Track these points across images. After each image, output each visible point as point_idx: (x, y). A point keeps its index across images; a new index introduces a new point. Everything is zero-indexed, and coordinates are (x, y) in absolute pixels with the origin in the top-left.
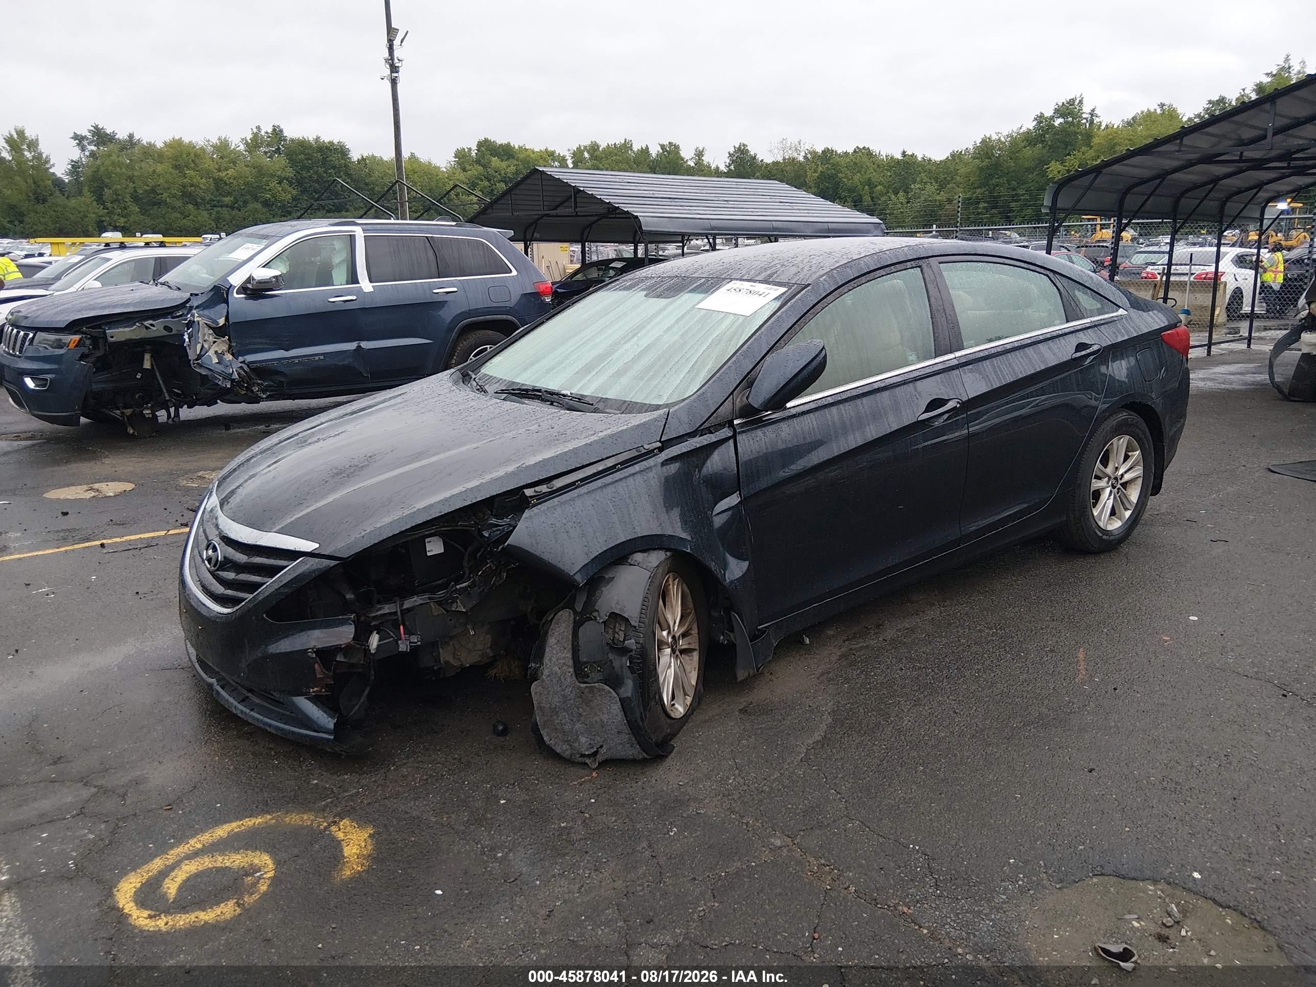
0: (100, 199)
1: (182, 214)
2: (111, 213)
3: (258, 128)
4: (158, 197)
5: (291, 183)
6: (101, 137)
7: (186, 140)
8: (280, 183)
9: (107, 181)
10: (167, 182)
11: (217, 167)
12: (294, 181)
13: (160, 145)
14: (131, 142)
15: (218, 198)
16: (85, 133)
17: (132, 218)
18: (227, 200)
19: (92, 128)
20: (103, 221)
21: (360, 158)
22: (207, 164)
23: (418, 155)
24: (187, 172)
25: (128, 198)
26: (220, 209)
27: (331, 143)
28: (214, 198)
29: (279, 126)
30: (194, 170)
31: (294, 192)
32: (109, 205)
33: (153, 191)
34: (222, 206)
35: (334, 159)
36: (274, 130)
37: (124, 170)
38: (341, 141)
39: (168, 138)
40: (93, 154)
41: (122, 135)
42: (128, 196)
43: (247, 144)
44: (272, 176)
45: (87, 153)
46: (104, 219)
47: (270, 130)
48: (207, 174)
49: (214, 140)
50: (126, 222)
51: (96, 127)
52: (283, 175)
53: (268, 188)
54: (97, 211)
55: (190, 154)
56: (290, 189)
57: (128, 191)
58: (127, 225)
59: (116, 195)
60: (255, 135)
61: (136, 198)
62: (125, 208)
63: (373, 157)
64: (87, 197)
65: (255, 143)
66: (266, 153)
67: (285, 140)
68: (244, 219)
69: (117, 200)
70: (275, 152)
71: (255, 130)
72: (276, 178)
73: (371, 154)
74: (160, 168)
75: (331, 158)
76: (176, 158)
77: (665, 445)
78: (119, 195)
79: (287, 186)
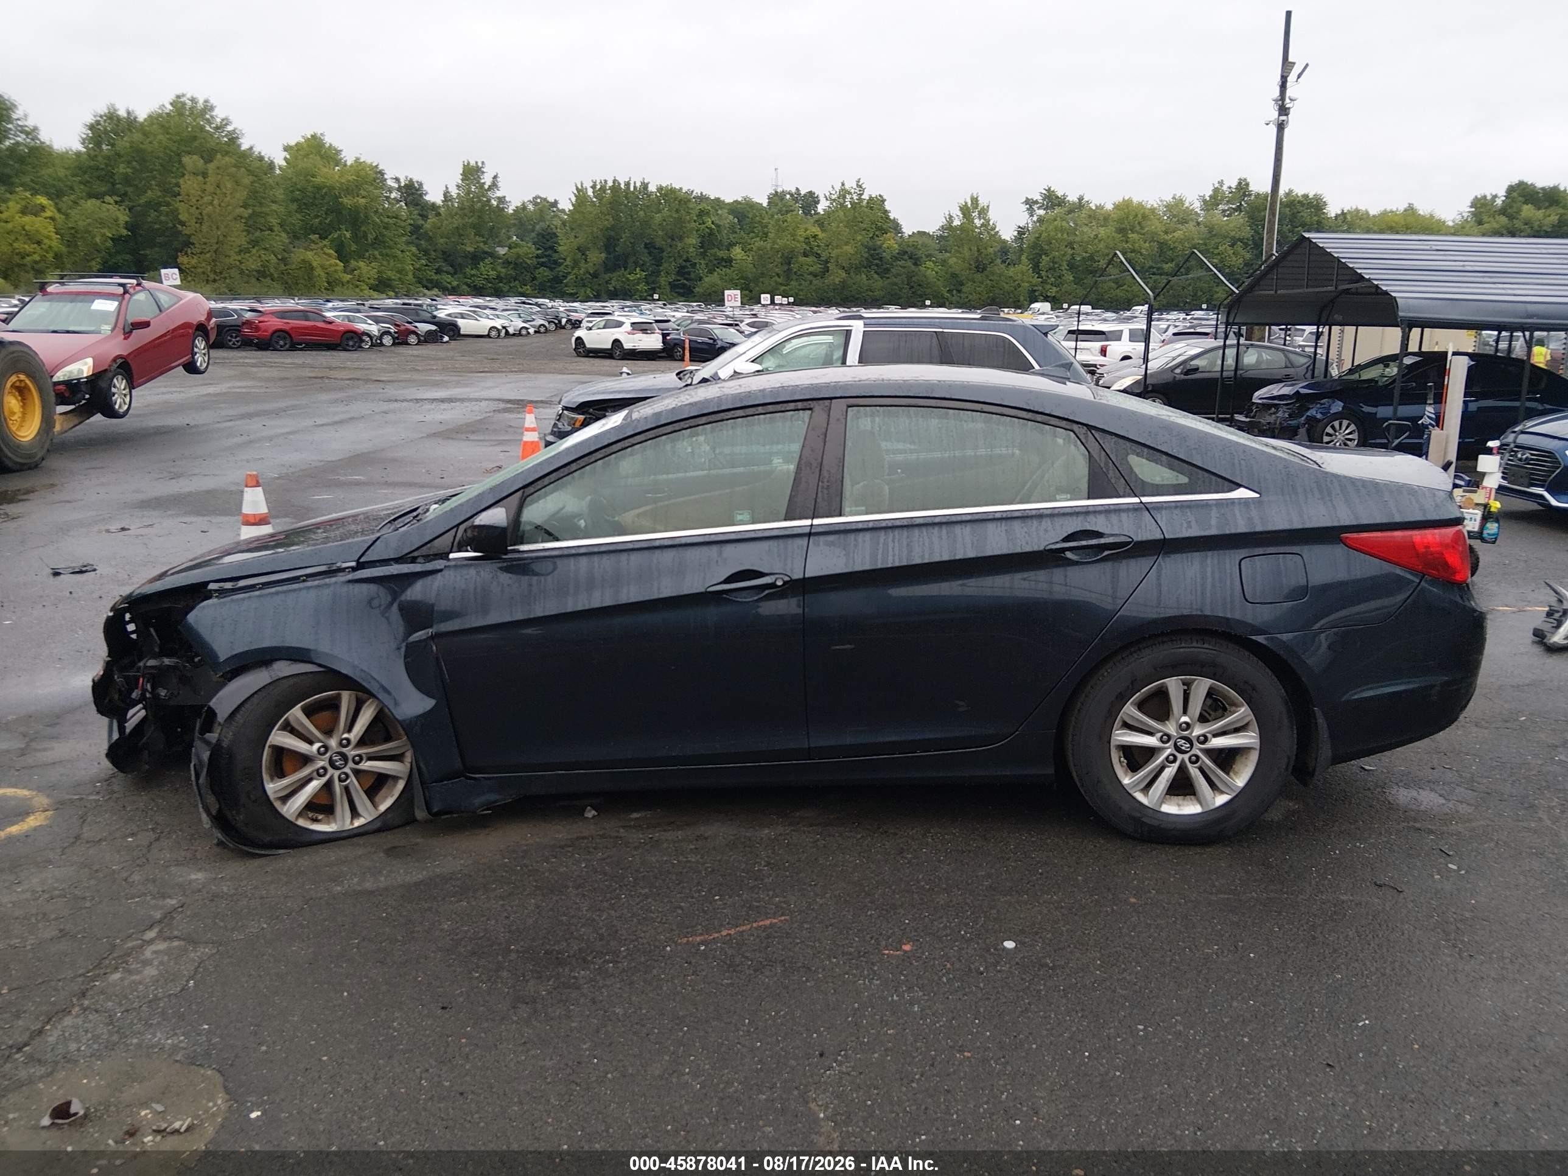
0: (1036, 268)
1: (1117, 283)
2: (1044, 282)
3: (1221, 183)
4: (1095, 265)
5: (1246, 245)
6: (1052, 200)
7: (1136, 199)
8: (1232, 246)
9: (1046, 247)
10: (1107, 247)
11: (1164, 229)
12: (1250, 243)
13: (1109, 206)
14: (1080, 204)
15: (1159, 265)
16: (1037, 197)
17: (1065, 287)
18: (1167, 267)
19: (1045, 192)
20: (1035, 291)
21: (1339, 212)
22: (1154, 226)
23: (1417, 206)
24: (1130, 236)
25: (1065, 266)
26: (1158, 277)
27: (1306, 196)
28: (1154, 265)
29: (1245, 179)
30: (1138, 233)
31: (1248, 256)
32: (1043, 273)
33: (1091, 258)
34: (1161, 274)
35: (1305, 215)
36: (1240, 183)
37: (1065, 236)
38: (1319, 193)
39: (1119, 199)
40: (1041, 220)
41: (1072, 198)
42: (1065, 264)
43: (1205, 201)
44: (1225, 237)
45: (1035, 218)
46: (1036, 288)
47: (1234, 184)
48: (1152, 238)
49: (1168, 198)
50: (1057, 292)
51: (1049, 190)
52: (1237, 236)
53: (1216, 251)
54: (1031, 280)
55: (1137, 215)
56: (1243, 252)
57: (1065, 258)
58: (1058, 295)
59: (1053, 262)
60: (1216, 190)
61: (1072, 266)
62: (1059, 277)
63: (1357, 211)
64: (1025, 265)
65: (1212, 202)
66: (1224, 211)
67: (1250, 195)
68: (1184, 288)
69: (1053, 269)
70: (1235, 210)
71: (1217, 185)
72: (1228, 240)
73: (1354, 207)
74: (1102, 231)
75: (1302, 214)
76: (1120, 221)
77: (360, 566)
78: (1056, 263)
79: (1240, 250)
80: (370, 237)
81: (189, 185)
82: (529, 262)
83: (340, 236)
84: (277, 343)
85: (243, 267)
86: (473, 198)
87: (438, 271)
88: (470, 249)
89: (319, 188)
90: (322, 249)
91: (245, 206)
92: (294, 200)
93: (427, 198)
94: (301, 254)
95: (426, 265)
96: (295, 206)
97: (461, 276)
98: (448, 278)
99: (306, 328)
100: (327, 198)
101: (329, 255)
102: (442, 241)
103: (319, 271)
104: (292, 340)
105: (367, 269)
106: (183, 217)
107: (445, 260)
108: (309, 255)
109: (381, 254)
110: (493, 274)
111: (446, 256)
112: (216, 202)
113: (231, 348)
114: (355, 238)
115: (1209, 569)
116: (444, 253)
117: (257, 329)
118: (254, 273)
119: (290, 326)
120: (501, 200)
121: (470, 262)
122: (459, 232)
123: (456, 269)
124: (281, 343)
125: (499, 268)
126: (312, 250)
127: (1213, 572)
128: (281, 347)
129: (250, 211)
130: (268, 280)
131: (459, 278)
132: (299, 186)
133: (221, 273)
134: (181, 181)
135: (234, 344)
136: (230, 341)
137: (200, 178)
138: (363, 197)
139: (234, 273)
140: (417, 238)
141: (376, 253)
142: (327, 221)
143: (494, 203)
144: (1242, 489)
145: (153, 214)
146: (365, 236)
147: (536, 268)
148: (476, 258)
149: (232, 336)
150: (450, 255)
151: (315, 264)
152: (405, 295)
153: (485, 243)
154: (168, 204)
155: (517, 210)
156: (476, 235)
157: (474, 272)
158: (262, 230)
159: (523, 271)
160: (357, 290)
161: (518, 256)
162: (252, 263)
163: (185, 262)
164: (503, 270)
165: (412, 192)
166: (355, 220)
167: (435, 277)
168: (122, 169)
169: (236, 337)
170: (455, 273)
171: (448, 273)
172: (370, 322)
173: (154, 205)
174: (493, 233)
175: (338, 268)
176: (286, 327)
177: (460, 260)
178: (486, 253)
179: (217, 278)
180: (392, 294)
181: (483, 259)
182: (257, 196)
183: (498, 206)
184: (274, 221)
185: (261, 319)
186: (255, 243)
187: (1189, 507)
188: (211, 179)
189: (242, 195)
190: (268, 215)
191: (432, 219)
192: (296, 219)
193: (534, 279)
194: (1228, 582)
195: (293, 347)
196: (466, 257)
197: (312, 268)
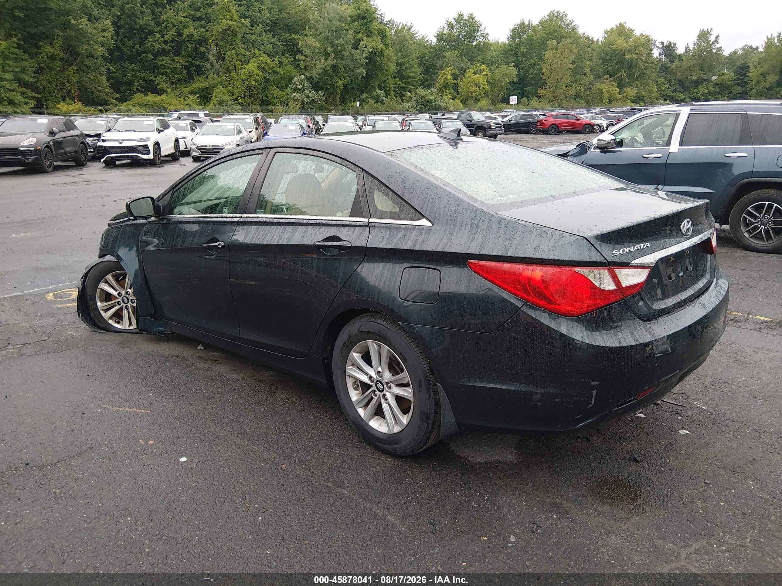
80: (637, 74)
81: (548, 55)
82: (729, 83)
83: (621, 75)
84: (551, 130)
85: (567, 94)
86: (702, 49)
87: (674, 91)
88: (695, 78)
89: (614, 51)
90: (610, 82)
91: (573, 63)
92: (601, 58)
93: (677, 52)
94: (599, 85)
95: (668, 88)
96: (601, 61)
97: (687, 93)
98: (679, 94)
99: (567, 123)
100: (618, 56)
101: (613, 85)
102: (680, 74)
103: (605, 94)
104: (558, 129)
105: (630, 92)
106: (543, 71)
107: (680, 85)
108: (603, 86)
109: (641, 83)
110: (706, 91)
111: (681, 82)
112: (559, 62)
113: (532, 133)
114: (629, 75)
115: (386, 272)
116: (679, 81)
117: (543, 124)
118: (573, 96)
119: (559, 122)
120: (719, 49)
121: (694, 85)
122: (690, 69)
123: (685, 89)
124: (553, 131)
125: (710, 88)
126: (604, 83)
127: (387, 274)
128: (553, 132)
129: (575, 65)
130: (579, 100)
131: (686, 94)
132: (604, 51)
133: (556, 97)
134: (546, 54)
135: (533, 131)
136: (532, 130)
137: (554, 51)
138: (636, 54)
139: (563, 96)
140: (666, 74)
141: (638, 83)
142: (616, 68)
143: (714, 51)
144: (424, 220)
145: (532, 70)
146: (634, 74)
147: (733, 86)
148: (698, 83)
149: (533, 128)
150: (683, 82)
151: (604, 90)
152: (651, 105)
153: (704, 74)
154: (539, 65)
155: (730, 55)
156: (699, 70)
157: (696, 90)
158: (580, 75)
159: (725, 88)
160: (624, 103)
161: (723, 80)
162: (572, 91)
163: (541, 92)
164: (712, 89)
165: (669, 49)
166: (630, 66)
167: (672, 94)
168: (522, 50)
169: (535, 128)
170: (684, 92)
171: (680, 92)
172: (603, 119)
173: (532, 66)
174: (711, 68)
175: (616, 92)
176: (557, 123)
177: (688, 84)
178: (704, 79)
179: (554, 100)
180: (643, 104)
181: (702, 83)
182: (580, 58)
183: (716, 53)
184: (588, 70)
185: (546, 119)
186: (576, 81)
187: (390, 228)
188: (560, 51)
189: (572, 57)
190: (585, 67)
191: (676, 63)
192: (600, 68)
193: (731, 93)
194: (393, 282)
195: (560, 132)
196: (692, 82)
197: (602, 93)
